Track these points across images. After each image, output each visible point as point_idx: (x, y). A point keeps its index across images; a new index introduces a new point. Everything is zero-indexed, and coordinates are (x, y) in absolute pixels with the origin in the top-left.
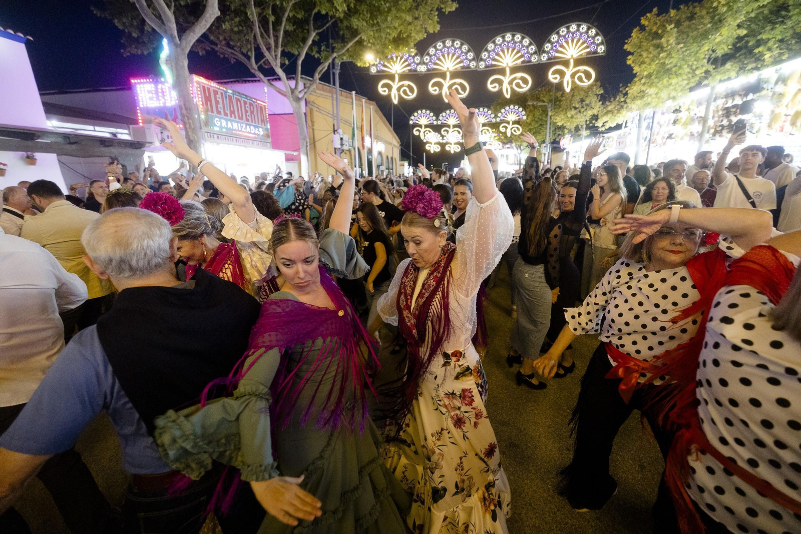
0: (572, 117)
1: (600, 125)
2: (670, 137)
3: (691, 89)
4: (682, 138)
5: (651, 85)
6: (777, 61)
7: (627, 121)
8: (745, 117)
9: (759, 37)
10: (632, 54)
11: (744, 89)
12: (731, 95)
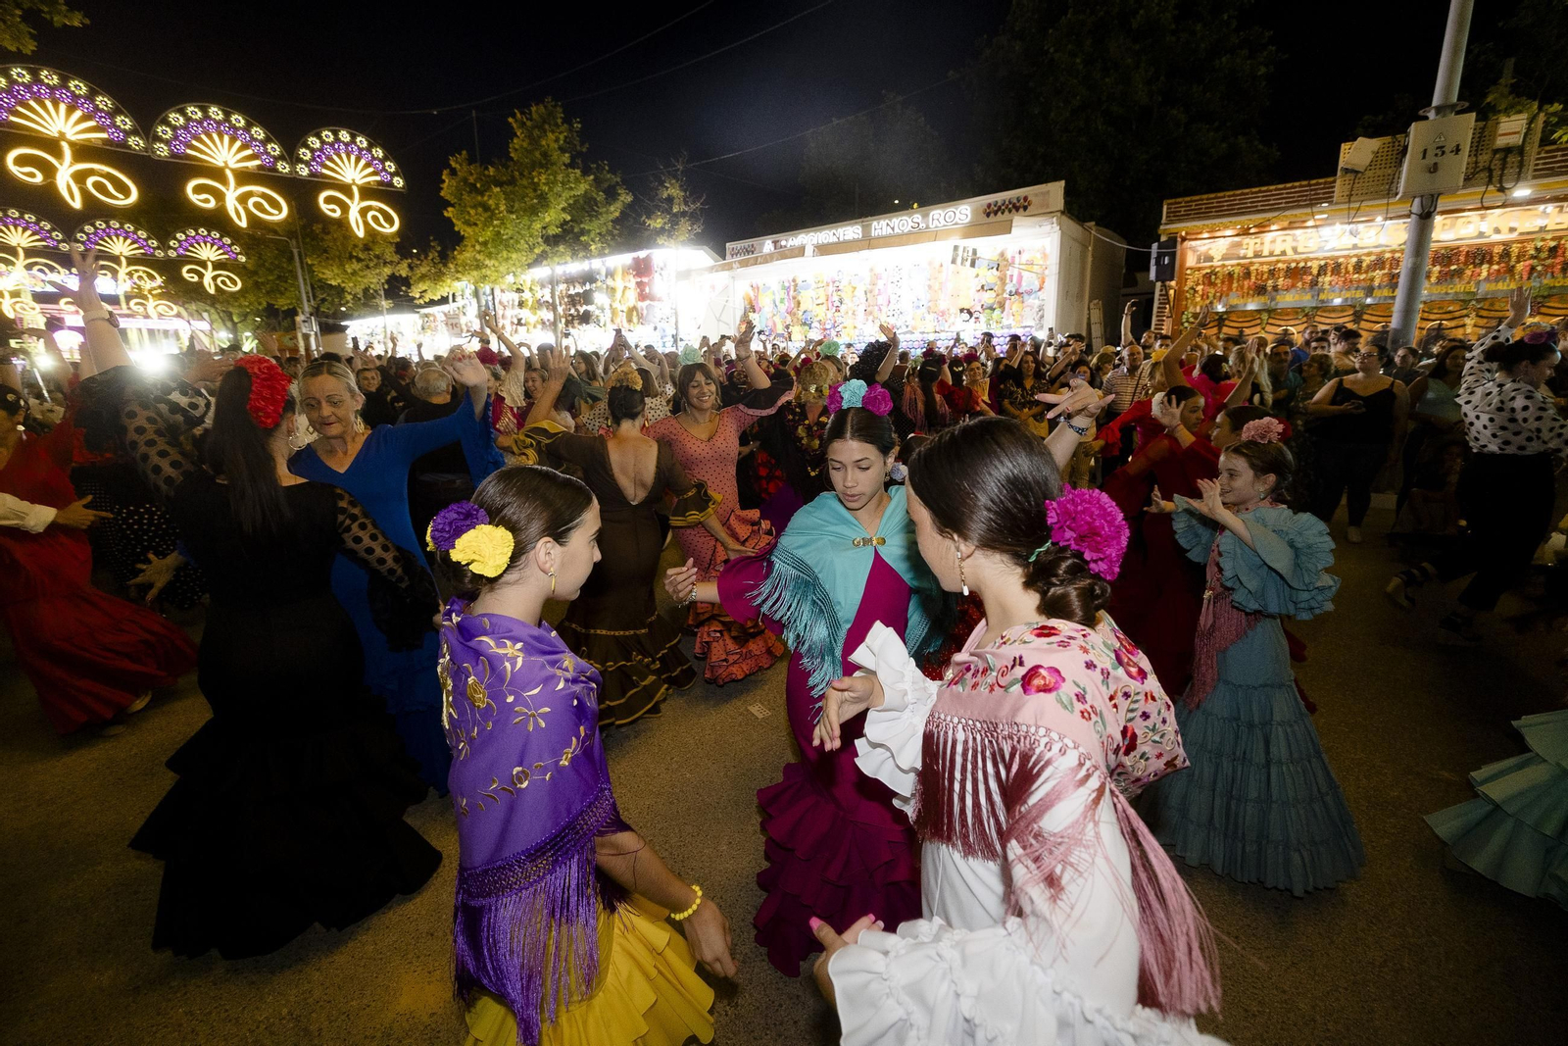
0: (354, 273)
1: (418, 296)
2: (519, 323)
3: (530, 266)
4: (535, 327)
5: (490, 256)
6: (601, 254)
7: (454, 295)
8: (589, 308)
9: (582, 226)
10: (453, 206)
11: (581, 277)
12: (570, 281)
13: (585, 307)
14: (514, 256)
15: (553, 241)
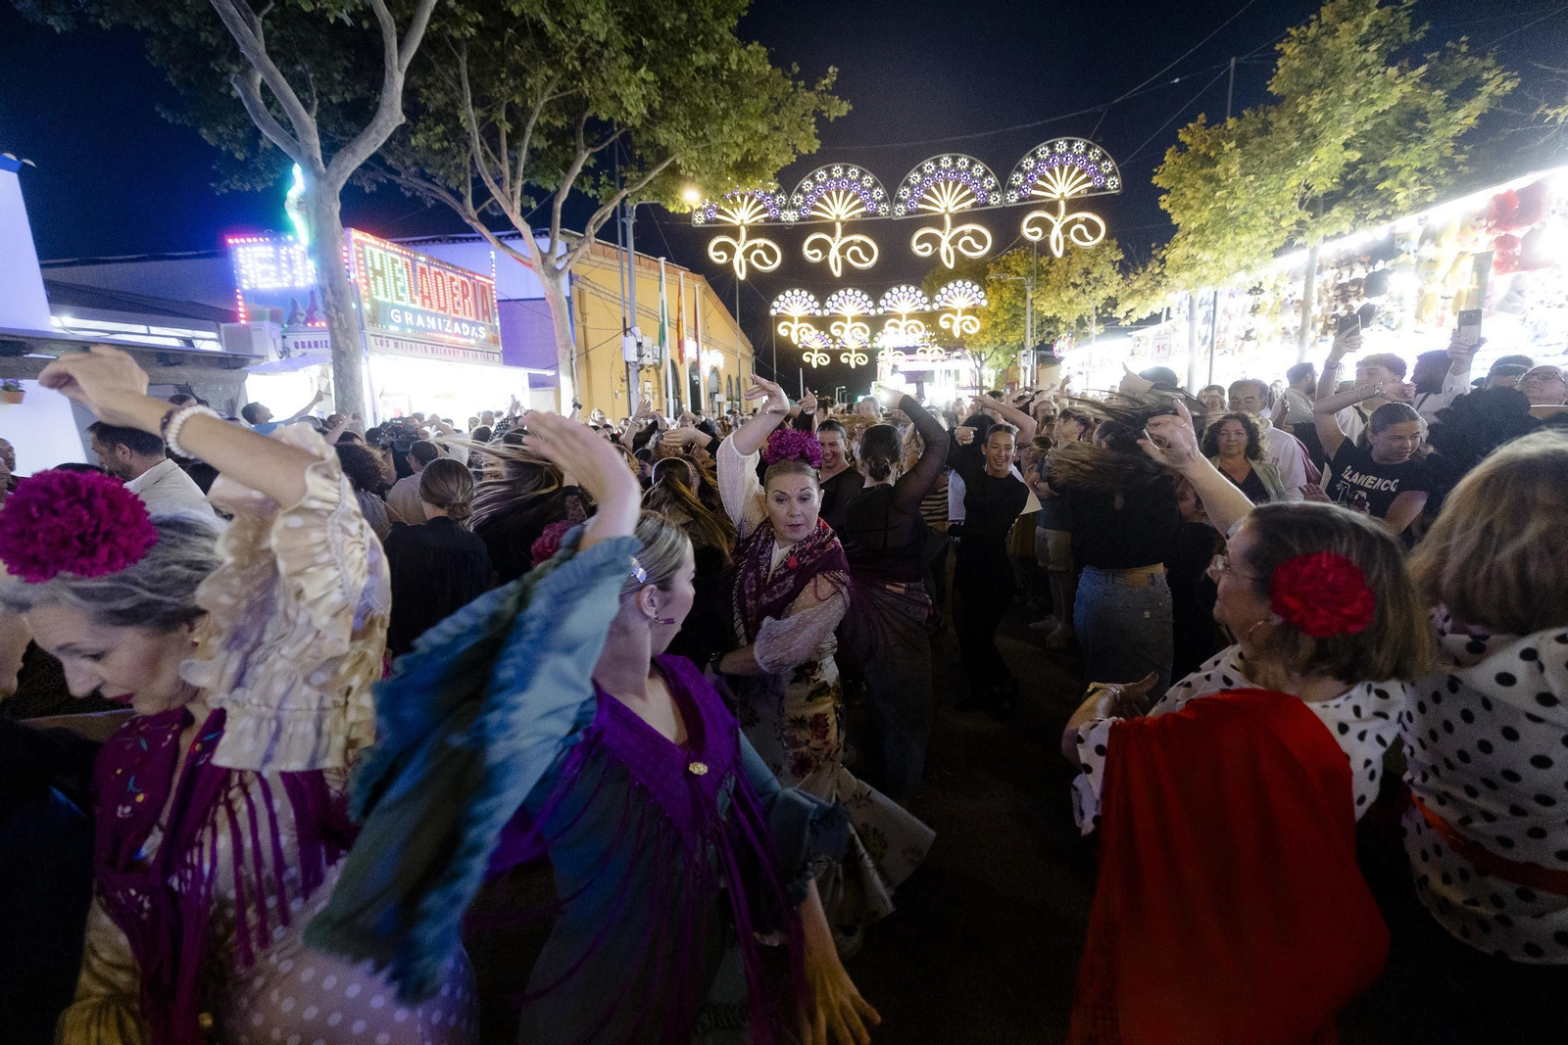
0: (1071, 301)
1: (1122, 316)
2: (1248, 337)
3: (1277, 253)
4: (1269, 339)
5: (1205, 246)
6: (1418, 205)
7: (1169, 309)
8: (1374, 301)
9: (1383, 164)
10: (1167, 192)
11: (1367, 253)
12: (1347, 262)
13: (1365, 301)
14: (1245, 238)
15: (1318, 205)
